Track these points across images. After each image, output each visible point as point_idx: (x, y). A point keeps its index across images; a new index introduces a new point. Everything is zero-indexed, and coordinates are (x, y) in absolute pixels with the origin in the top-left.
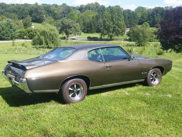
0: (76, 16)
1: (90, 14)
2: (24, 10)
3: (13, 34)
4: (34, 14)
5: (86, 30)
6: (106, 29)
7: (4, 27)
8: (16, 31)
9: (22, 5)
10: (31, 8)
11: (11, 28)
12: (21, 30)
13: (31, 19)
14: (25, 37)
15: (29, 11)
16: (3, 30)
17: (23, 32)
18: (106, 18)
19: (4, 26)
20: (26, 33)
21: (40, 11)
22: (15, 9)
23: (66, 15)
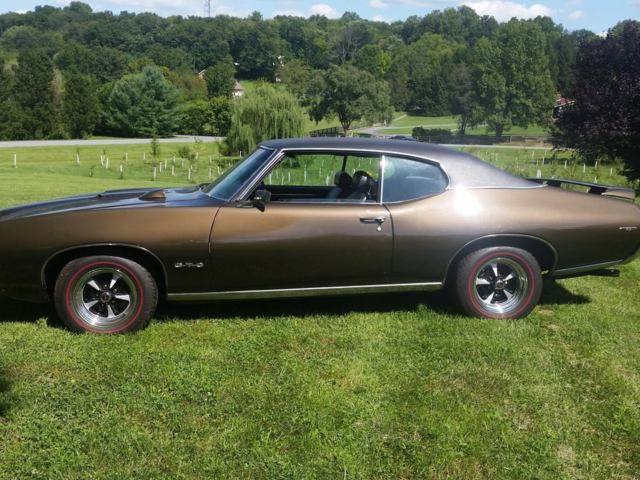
0: (385, 57)
1: (439, 48)
2: (212, 39)
3: (166, 116)
4: (246, 50)
5: (418, 105)
6: (482, 102)
7: (138, 95)
8: (176, 109)
9: (209, 20)
10: (236, 30)
11: (158, 97)
12: (194, 105)
13: (237, 67)
14: (207, 127)
15: (229, 42)
16: (132, 105)
17: (202, 112)
18: (482, 61)
19: (135, 90)
20: (210, 115)
21: (267, 40)
22: (184, 34)
23: (352, 54)
